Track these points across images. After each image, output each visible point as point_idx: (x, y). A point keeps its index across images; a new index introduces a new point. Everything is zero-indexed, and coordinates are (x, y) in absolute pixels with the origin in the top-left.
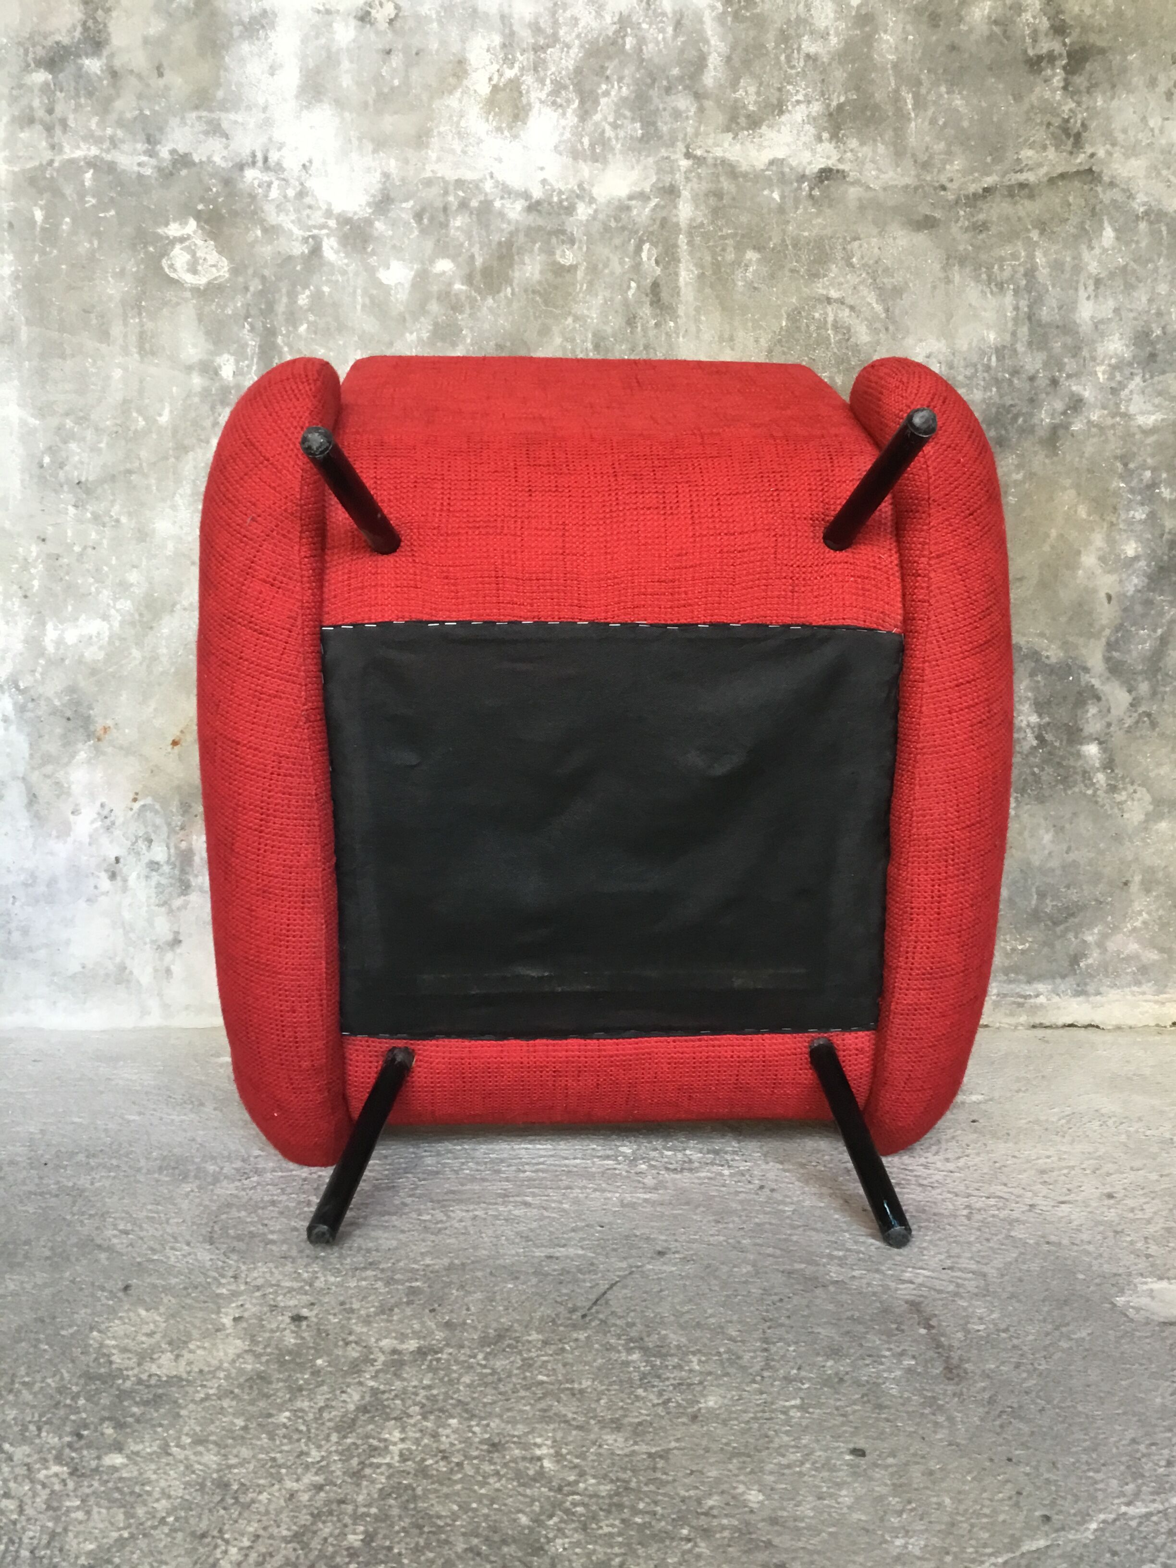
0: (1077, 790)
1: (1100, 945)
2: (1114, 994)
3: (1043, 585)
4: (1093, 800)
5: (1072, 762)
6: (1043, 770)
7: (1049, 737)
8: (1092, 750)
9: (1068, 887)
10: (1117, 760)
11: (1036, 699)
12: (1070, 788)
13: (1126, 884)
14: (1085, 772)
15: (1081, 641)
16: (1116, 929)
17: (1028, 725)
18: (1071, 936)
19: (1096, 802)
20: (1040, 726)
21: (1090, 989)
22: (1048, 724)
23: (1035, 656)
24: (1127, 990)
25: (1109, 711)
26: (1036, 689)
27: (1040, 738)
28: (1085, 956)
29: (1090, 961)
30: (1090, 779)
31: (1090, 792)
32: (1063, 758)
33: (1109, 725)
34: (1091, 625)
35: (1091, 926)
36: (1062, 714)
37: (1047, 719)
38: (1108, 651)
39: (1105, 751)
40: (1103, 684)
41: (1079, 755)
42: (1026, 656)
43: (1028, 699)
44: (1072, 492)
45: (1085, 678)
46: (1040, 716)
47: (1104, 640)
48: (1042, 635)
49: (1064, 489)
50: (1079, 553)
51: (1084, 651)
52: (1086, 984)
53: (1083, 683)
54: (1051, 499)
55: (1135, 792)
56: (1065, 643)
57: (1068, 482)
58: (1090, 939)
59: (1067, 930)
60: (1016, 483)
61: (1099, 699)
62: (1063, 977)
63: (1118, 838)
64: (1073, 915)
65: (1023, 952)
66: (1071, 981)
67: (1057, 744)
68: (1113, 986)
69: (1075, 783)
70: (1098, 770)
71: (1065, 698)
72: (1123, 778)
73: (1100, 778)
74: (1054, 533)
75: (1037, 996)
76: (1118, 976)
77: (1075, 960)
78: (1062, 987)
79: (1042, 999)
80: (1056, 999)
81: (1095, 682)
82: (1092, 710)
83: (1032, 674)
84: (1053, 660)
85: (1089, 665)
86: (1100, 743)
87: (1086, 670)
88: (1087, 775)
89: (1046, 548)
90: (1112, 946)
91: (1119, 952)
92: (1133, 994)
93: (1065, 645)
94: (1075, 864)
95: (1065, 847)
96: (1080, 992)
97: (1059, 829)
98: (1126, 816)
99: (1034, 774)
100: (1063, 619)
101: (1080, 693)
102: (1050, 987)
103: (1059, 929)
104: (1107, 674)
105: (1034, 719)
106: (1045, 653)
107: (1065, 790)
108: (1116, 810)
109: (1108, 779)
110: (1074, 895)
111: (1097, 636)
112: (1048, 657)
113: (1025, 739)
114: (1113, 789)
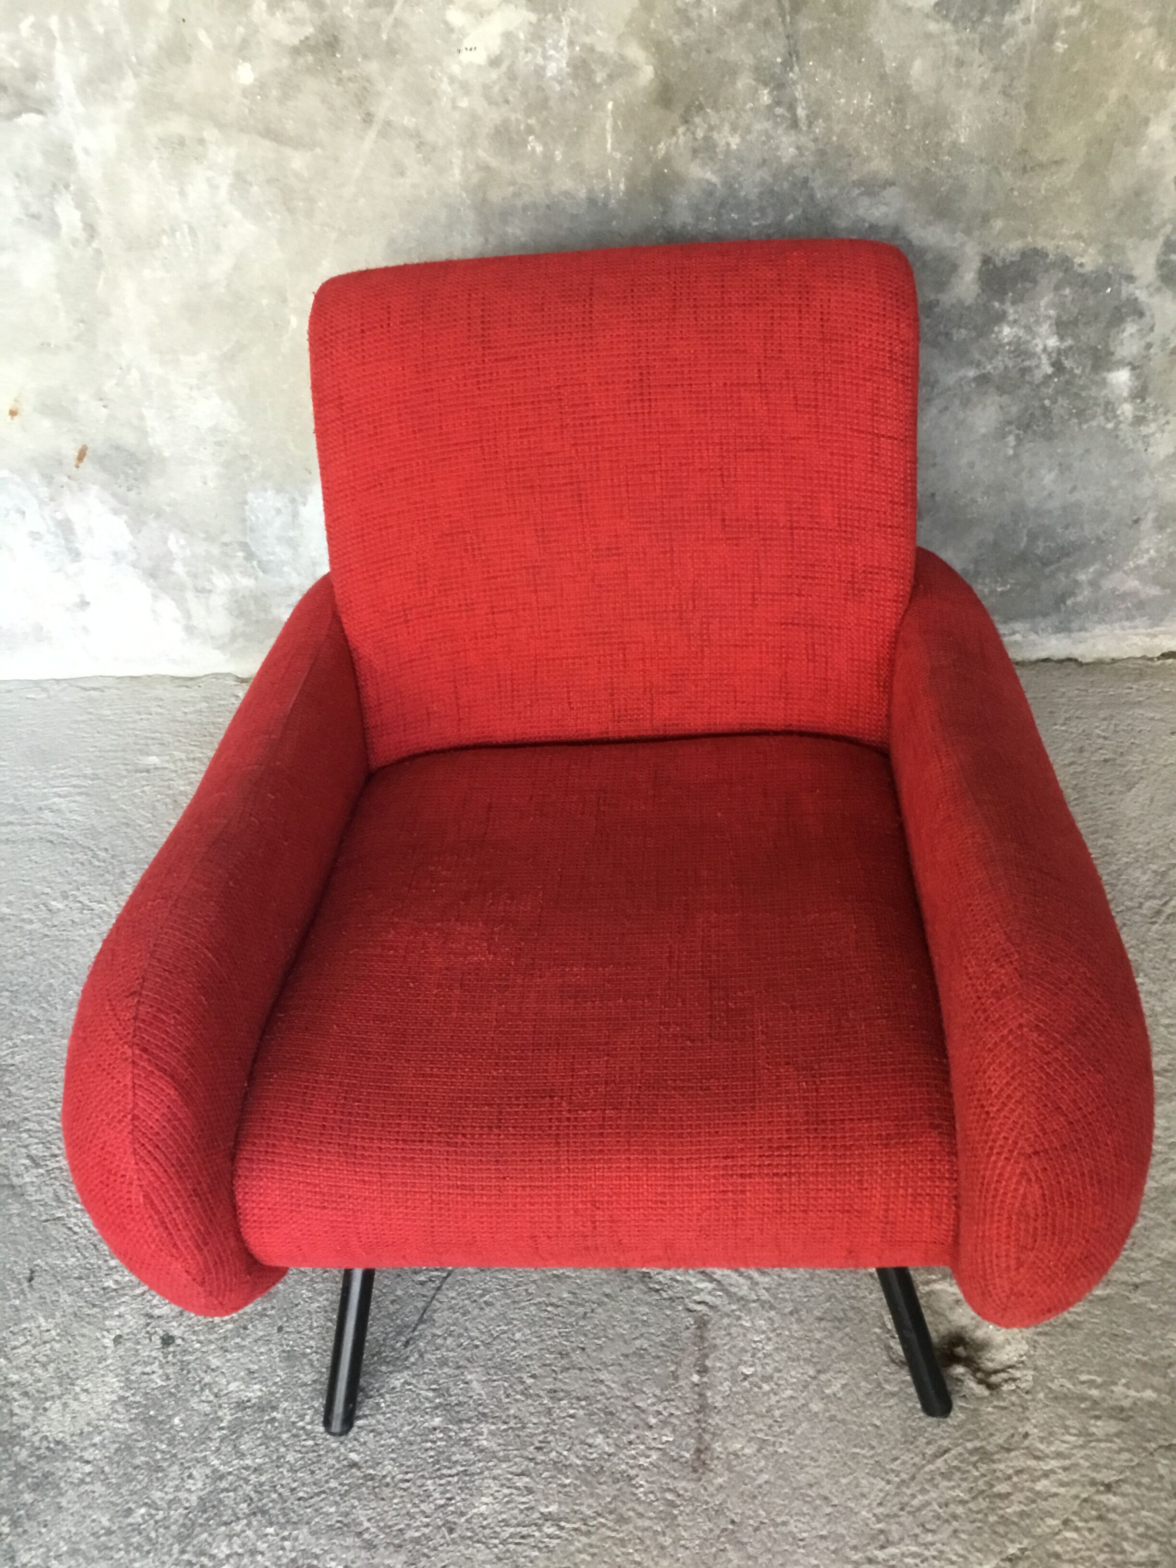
0: (1094, 423)
1: (1094, 584)
2: (1099, 630)
3: (1090, 168)
4: (1114, 434)
5: (1093, 392)
6: (1054, 402)
7: (1068, 364)
8: (1121, 378)
9: (1066, 527)
10: (1151, 387)
11: (1059, 316)
12: (1087, 421)
13: (1136, 522)
14: (1108, 403)
15: (1129, 243)
16: (1114, 567)
17: (1045, 350)
18: (1061, 576)
19: (1117, 437)
20: (1059, 352)
21: (1075, 625)
22: (1070, 348)
23: (1065, 263)
24: (1117, 625)
25: (1152, 329)
26: (1061, 305)
27: (1058, 366)
28: (1073, 594)
29: (1080, 599)
30: (1114, 410)
31: (1110, 426)
32: (1083, 388)
33: (1149, 346)
34: (1147, 221)
35: (1086, 565)
36: (1090, 335)
37: (1069, 342)
38: (1165, 253)
39: (1138, 377)
40: (1151, 295)
41: (1104, 383)
42: (1053, 265)
43: (1049, 317)
44: (1150, 32)
45: (1127, 289)
46: (1062, 338)
47: (1160, 240)
48: (1078, 237)
49: (1139, 27)
50: (1146, 122)
51: (1131, 255)
52: (1070, 622)
53: (1124, 295)
54: (1118, 44)
55: (1168, 423)
56: (1108, 246)
57: (1146, 16)
58: (1082, 577)
59: (1059, 569)
60: (1070, 22)
61: (1141, 314)
62: (1045, 615)
63: (1136, 475)
64: (1068, 555)
65: (1002, 593)
66: (1054, 619)
67: (1078, 372)
68: (1101, 621)
69: (1094, 417)
70: (1125, 400)
71: (1096, 317)
72: (1155, 408)
73: (1127, 410)
74: (1114, 94)
75: (1014, 633)
76: (1109, 611)
77: (1061, 599)
78: (1042, 625)
79: (1018, 637)
80: (1033, 637)
81: (1142, 295)
82: (1131, 328)
83: (1057, 288)
84: (1089, 268)
85: (1136, 272)
86: (1134, 368)
87: (1130, 279)
88: (1109, 408)
89: (1100, 116)
90: (1107, 584)
91: (1113, 590)
92: (1123, 628)
93: (1108, 248)
94: (1078, 505)
95: (1069, 486)
96: (1063, 628)
97: (1064, 468)
98: (1150, 450)
99: (1043, 407)
100: (1109, 215)
101: (1117, 309)
102: (1028, 626)
103: (1047, 571)
104: (1158, 283)
105: (1053, 342)
106: (1078, 260)
107: (1080, 424)
108: (1140, 445)
109: (1135, 409)
110: (1072, 535)
111: (1150, 235)
112: (1081, 265)
113: (1038, 366)
114: (1139, 421)
